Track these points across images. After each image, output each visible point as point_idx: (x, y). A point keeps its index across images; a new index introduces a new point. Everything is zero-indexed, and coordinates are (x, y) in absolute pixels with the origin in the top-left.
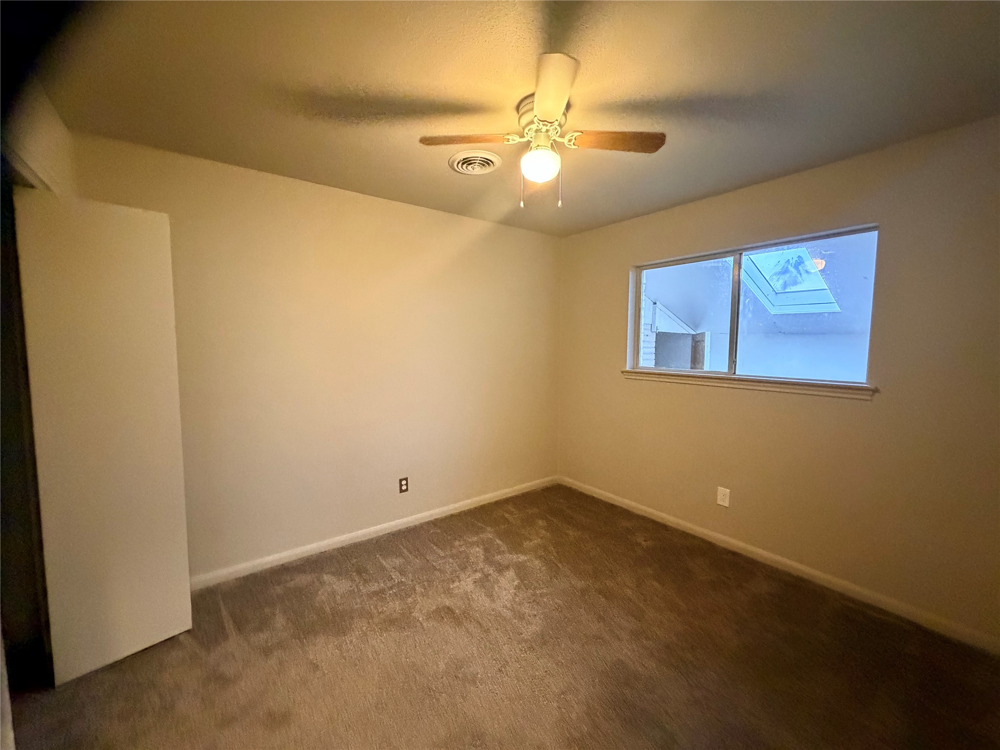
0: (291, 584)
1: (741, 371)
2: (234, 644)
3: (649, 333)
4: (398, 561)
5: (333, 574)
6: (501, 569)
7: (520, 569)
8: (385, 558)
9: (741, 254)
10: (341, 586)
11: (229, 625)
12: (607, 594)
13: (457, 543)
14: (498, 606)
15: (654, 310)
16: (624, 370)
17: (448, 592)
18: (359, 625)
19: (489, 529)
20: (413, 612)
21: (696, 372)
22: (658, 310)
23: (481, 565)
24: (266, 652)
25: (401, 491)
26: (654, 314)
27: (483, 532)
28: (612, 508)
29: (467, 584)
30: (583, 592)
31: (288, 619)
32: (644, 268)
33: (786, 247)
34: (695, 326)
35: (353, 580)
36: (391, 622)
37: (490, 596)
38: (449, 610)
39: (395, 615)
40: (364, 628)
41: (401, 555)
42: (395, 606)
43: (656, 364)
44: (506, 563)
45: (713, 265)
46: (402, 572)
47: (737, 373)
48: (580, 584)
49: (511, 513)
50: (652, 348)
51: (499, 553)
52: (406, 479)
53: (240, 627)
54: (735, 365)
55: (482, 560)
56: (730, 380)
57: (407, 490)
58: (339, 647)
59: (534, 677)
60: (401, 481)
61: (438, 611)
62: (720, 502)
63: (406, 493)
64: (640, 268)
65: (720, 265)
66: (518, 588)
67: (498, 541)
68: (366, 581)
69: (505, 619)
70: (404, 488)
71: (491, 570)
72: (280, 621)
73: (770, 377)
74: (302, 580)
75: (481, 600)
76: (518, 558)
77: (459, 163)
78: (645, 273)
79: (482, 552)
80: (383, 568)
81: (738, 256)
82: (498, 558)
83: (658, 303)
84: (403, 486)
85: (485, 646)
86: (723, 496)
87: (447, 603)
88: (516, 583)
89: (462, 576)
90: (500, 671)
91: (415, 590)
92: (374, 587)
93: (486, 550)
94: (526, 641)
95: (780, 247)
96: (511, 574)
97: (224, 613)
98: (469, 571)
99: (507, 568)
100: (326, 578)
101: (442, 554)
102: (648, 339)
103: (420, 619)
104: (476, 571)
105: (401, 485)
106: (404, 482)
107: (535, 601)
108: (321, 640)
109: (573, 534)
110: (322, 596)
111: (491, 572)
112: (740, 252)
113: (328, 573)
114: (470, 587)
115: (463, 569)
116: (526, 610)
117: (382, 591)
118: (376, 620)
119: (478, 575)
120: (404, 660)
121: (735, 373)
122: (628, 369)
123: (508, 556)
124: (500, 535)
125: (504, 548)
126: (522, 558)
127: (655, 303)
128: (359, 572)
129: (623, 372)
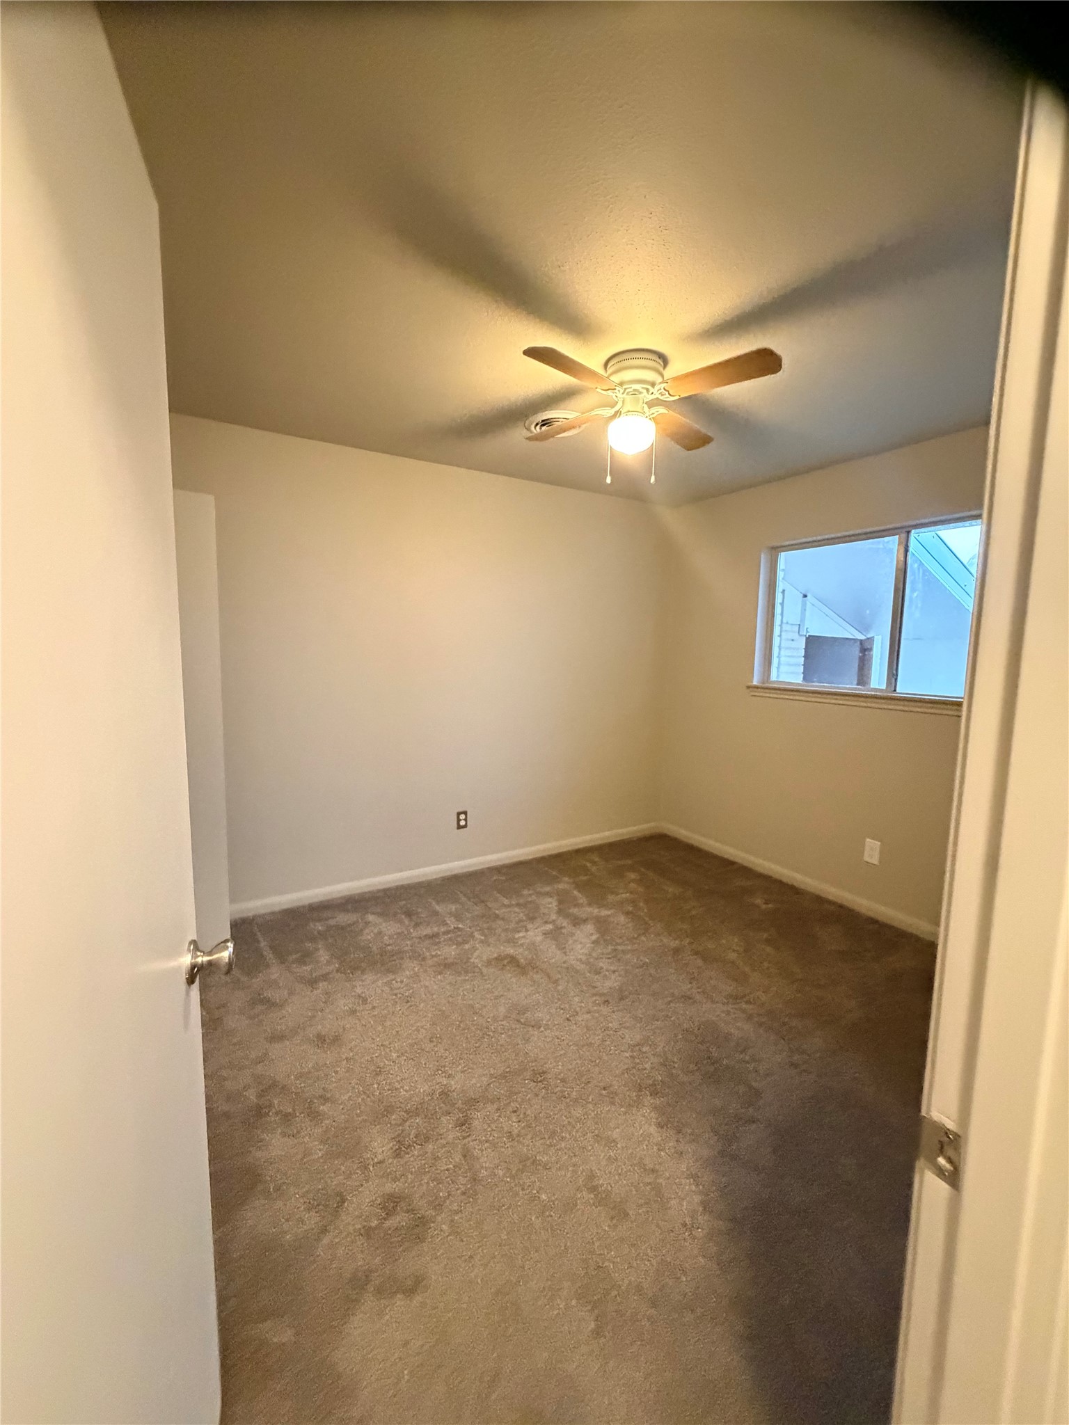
0: (332, 922)
1: (903, 688)
2: (275, 972)
3: (796, 636)
4: (453, 907)
5: (379, 914)
6: (577, 922)
7: (602, 925)
8: (438, 903)
9: (909, 532)
10: (389, 928)
11: (269, 955)
12: (706, 957)
13: (525, 892)
14: (572, 959)
15: (804, 605)
16: (750, 684)
17: (512, 941)
18: (411, 967)
19: (566, 879)
20: (470, 958)
21: (861, 690)
22: (808, 603)
23: (554, 917)
24: (312, 982)
25: (459, 827)
26: (804, 610)
27: (559, 882)
28: (728, 864)
29: (534, 934)
30: (676, 951)
31: (332, 954)
32: (782, 549)
33: (967, 523)
34: (864, 628)
35: (401, 922)
36: (445, 966)
37: (562, 948)
38: (513, 960)
39: (450, 961)
40: (416, 969)
41: (456, 901)
42: (450, 952)
43: (804, 679)
44: (584, 916)
45: (871, 546)
46: (458, 917)
47: (898, 691)
48: (674, 944)
49: (594, 863)
50: (800, 657)
51: (576, 905)
52: (465, 813)
53: (282, 960)
54: (896, 680)
55: (555, 911)
56: (890, 699)
57: (465, 826)
58: (389, 983)
59: (607, 1029)
60: (459, 814)
61: (499, 959)
62: (866, 858)
63: (465, 829)
64: (775, 550)
65: (881, 546)
66: (595, 942)
67: (576, 892)
68: (417, 925)
69: (577, 971)
70: (462, 823)
71: (564, 922)
72: (323, 955)
73: (930, 696)
74: (343, 918)
75: (551, 953)
76: (599, 912)
77: (537, 424)
78: (783, 556)
79: (555, 904)
80: (436, 913)
81: (904, 535)
82: (575, 911)
83: (809, 596)
84: (461, 820)
85: (553, 996)
86: (872, 851)
87: (511, 951)
88: (594, 937)
89: (530, 926)
90: (568, 1019)
91: (474, 936)
92: (428, 931)
93: (560, 902)
94: (602, 995)
95: (960, 524)
96: (589, 928)
97: (263, 944)
98: (539, 921)
99: (585, 921)
100: (371, 918)
101: (506, 902)
102: (793, 644)
103: (479, 965)
104: (546, 922)
105: (459, 820)
106: (462, 817)
107: (615, 956)
108: (369, 977)
109: (672, 889)
110: (368, 935)
111: (565, 924)
112: (907, 530)
113: (373, 914)
114: (539, 938)
115: (532, 919)
116: (603, 964)
117: (436, 935)
118: (430, 962)
119: (550, 927)
120: (460, 1001)
121: (895, 690)
122: (755, 683)
123: (589, 909)
124: (578, 886)
125: (583, 900)
126: (605, 912)
127: (805, 596)
128: (409, 914)
129: (748, 687)
